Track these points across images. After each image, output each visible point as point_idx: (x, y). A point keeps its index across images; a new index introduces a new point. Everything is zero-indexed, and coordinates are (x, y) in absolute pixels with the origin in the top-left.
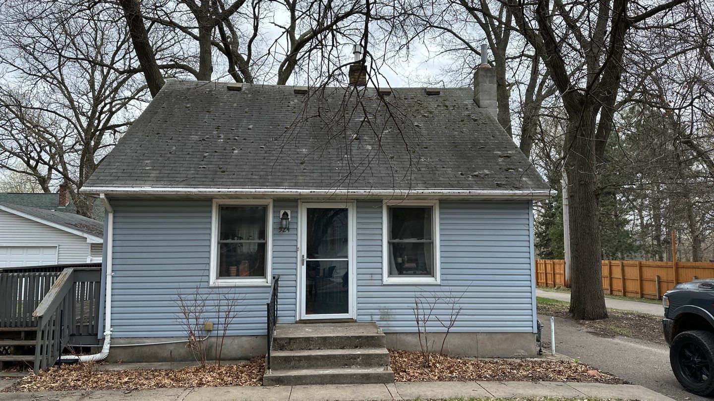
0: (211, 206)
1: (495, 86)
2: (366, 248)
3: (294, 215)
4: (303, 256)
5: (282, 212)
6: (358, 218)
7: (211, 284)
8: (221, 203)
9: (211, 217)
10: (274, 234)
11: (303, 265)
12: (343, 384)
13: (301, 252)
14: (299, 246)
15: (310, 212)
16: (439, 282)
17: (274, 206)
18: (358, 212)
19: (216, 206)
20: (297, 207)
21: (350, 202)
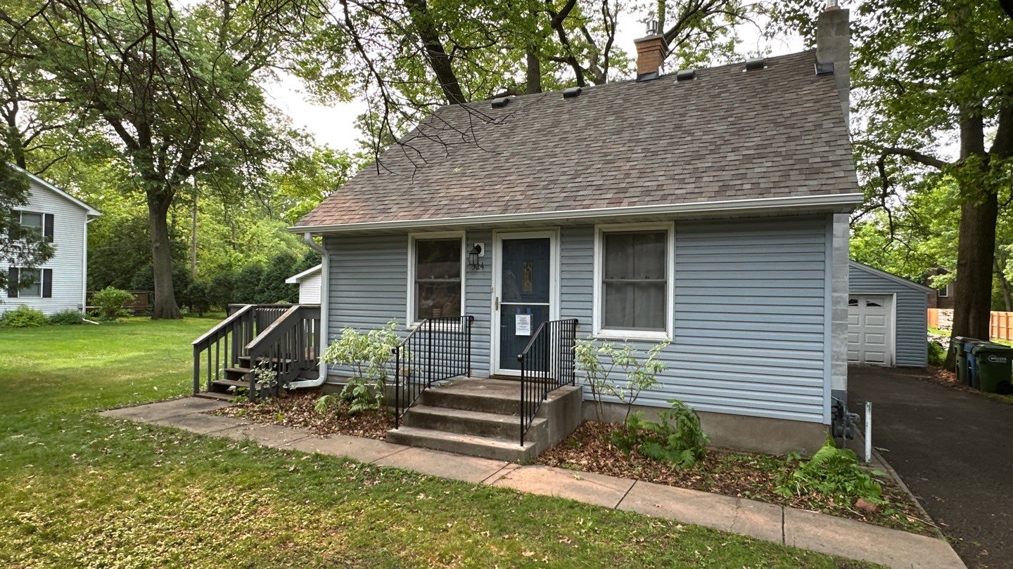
0: (407, 242)
2: (572, 290)
3: (488, 249)
4: (498, 298)
6: (562, 250)
7: (408, 327)
8: (417, 238)
9: (406, 254)
10: (467, 273)
11: (497, 310)
12: (491, 459)
13: (495, 294)
14: (494, 287)
15: (506, 244)
16: (671, 338)
17: (467, 239)
18: (562, 243)
19: (412, 241)
20: (491, 239)
21: (553, 230)
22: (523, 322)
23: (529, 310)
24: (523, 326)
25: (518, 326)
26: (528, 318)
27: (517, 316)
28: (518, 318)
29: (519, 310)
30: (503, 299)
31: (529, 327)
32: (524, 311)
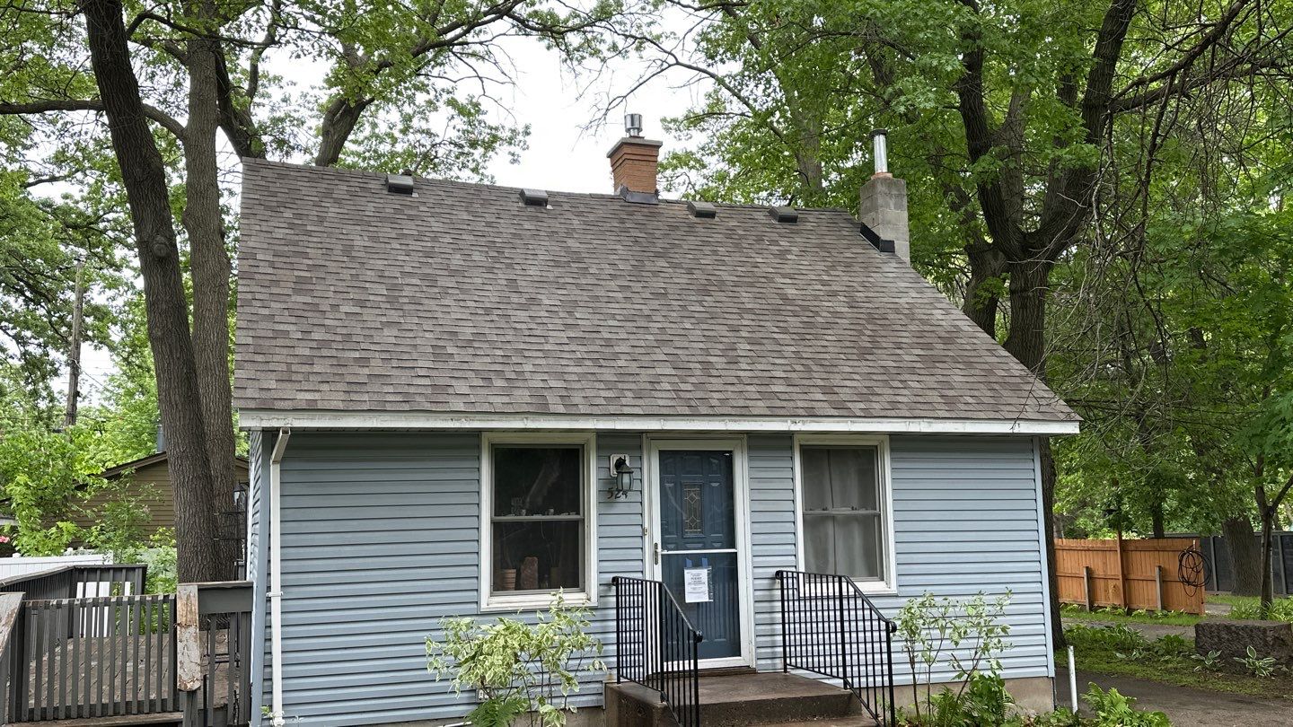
0: (479, 447)
1: (905, 214)
2: (767, 528)
3: (636, 463)
4: (656, 544)
5: (614, 459)
6: (752, 468)
7: (484, 607)
8: (497, 441)
10: (599, 503)
11: (656, 563)
13: (652, 538)
14: (646, 526)
15: (663, 455)
16: (894, 589)
17: (599, 448)
18: (751, 458)
19: (488, 444)
20: (640, 447)
21: (738, 439)
22: (697, 581)
23: (705, 561)
24: (697, 587)
25: (688, 588)
26: (704, 573)
27: (686, 571)
28: (689, 574)
29: (689, 562)
30: (665, 544)
31: (705, 588)
32: (697, 562)
